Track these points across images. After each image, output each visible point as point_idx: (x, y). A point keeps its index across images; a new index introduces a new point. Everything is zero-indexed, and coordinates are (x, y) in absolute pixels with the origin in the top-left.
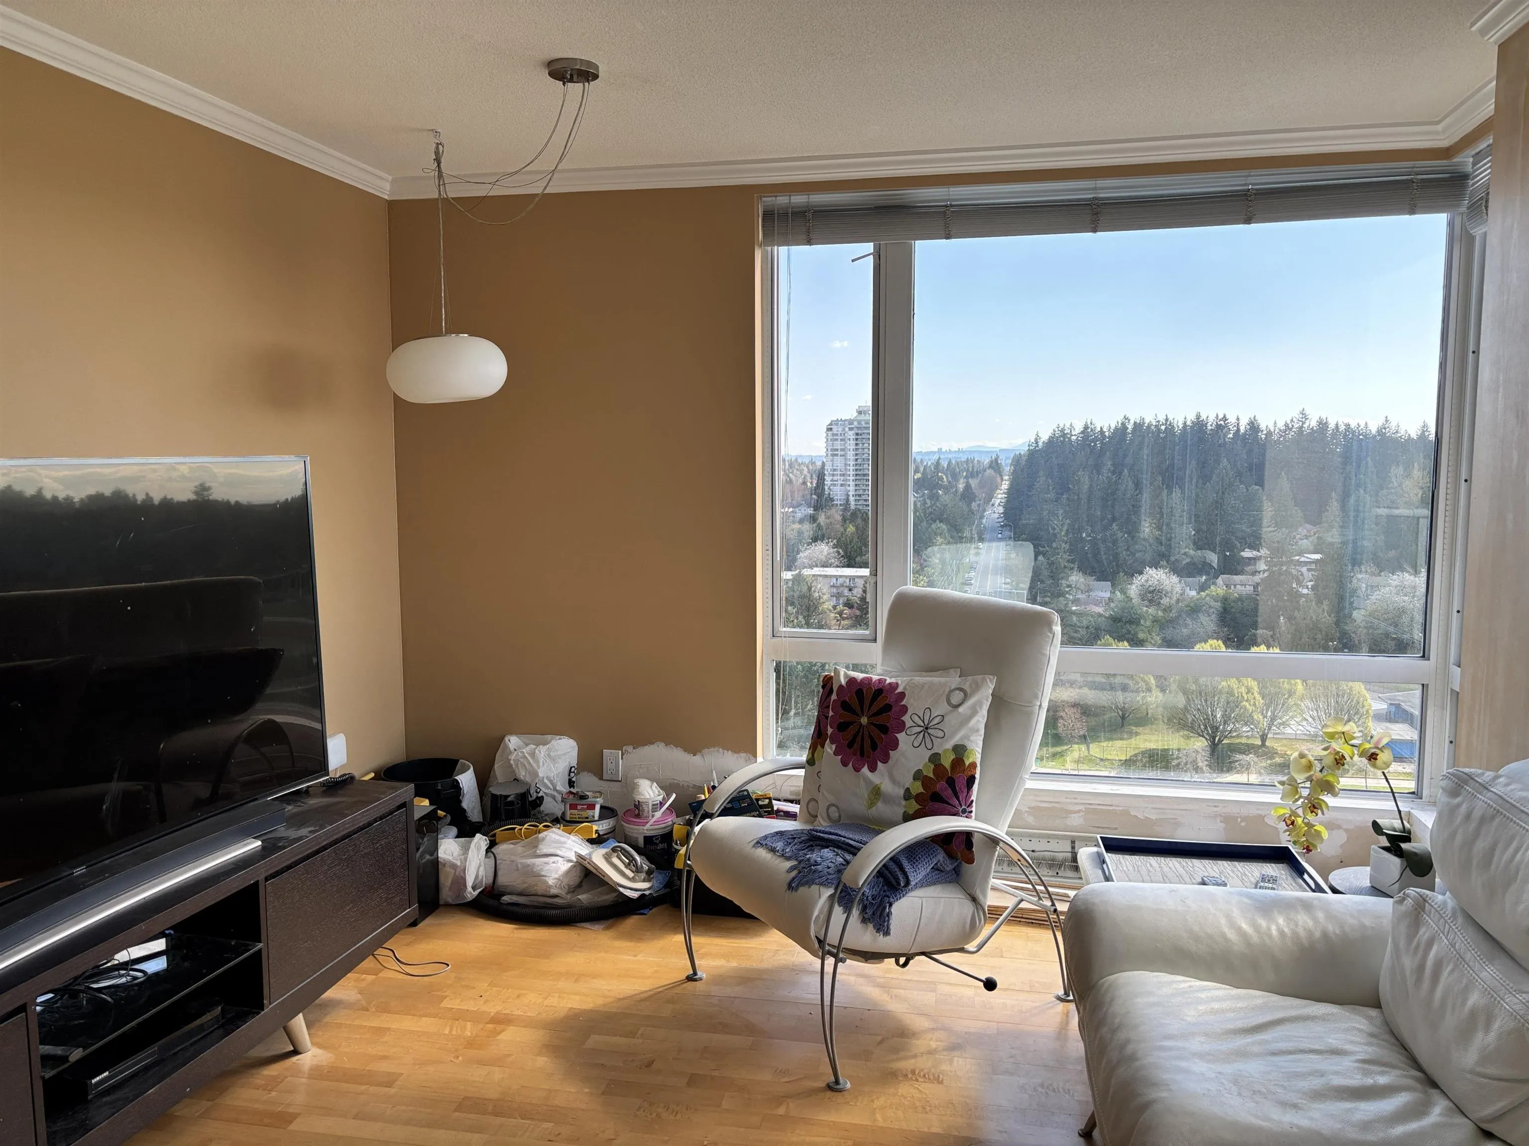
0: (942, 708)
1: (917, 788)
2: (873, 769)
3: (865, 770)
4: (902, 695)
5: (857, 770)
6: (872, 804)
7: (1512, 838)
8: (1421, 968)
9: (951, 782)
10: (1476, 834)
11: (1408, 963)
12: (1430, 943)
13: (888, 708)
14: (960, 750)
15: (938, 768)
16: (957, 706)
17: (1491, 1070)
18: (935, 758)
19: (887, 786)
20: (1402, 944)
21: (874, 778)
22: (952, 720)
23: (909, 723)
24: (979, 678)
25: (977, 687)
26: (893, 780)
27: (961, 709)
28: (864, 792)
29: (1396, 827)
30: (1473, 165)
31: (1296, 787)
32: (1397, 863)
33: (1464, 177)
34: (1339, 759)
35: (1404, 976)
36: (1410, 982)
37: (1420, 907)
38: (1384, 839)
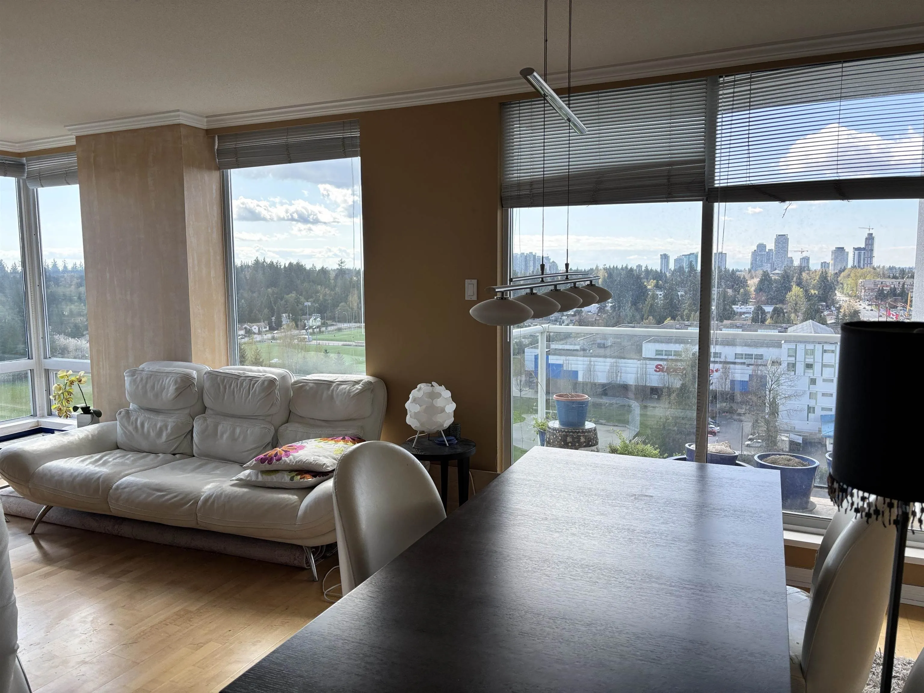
7: (160, 379)
8: (136, 427)
10: (147, 382)
11: (130, 428)
12: (137, 419)
17: (171, 438)
20: (126, 424)
29: (84, 405)
30: (27, 161)
31: (59, 396)
32: (89, 416)
33: (23, 165)
34: (72, 383)
35: (131, 433)
36: (134, 433)
37: (128, 412)
38: (80, 411)
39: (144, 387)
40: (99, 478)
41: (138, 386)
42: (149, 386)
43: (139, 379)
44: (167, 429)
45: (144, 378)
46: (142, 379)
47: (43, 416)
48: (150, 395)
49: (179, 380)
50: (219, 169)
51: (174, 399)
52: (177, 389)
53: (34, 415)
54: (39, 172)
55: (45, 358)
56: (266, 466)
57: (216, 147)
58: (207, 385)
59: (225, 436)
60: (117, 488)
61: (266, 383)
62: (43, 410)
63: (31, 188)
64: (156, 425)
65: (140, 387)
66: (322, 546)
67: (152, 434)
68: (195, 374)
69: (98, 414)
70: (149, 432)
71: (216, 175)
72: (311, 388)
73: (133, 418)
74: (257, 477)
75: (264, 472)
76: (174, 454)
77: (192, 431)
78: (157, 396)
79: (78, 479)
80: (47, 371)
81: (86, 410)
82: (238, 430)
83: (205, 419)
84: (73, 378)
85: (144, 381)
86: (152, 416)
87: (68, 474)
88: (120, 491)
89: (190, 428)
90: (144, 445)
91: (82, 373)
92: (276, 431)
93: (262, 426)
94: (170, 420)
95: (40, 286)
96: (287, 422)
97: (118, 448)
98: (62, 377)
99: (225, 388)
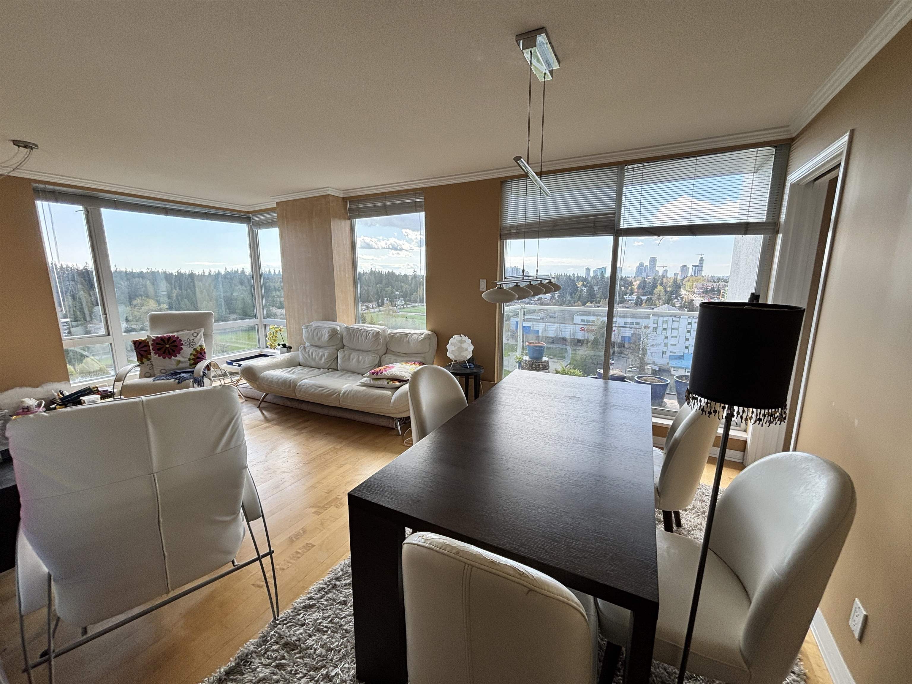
0: (192, 338)
1: (192, 357)
2: (176, 356)
3: (173, 357)
4: (178, 337)
5: (170, 358)
6: (178, 365)
7: (321, 331)
8: (309, 355)
9: (201, 354)
10: (314, 332)
11: (306, 355)
12: (309, 351)
13: (175, 341)
14: (201, 346)
15: (197, 351)
16: (196, 337)
17: (327, 361)
18: (195, 349)
19: (182, 359)
20: (304, 353)
21: (177, 358)
22: (196, 340)
23: (184, 343)
24: (199, 329)
25: (200, 331)
26: (183, 357)
27: (198, 337)
28: (174, 362)
29: (283, 343)
30: (252, 216)
31: (271, 338)
32: (285, 349)
33: (250, 218)
34: (277, 331)
35: (306, 357)
36: (308, 357)
37: (304, 347)
38: (281, 346)
39: (313, 334)
40: (291, 380)
41: (309, 334)
42: (315, 334)
43: (310, 330)
44: (324, 356)
45: (313, 330)
46: (311, 330)
47: (263, 348)
48: (316, 338)
49: (330, 331)
50: (350, 219)
51: (327, 341)
52: (329, 336)
53: (259, 348)
54: (259, 221)
55: (264, 318)
56: (375, 376)
57: (348, 207)
58: (345, 334)
59: (354, 360)
60: (300, 385)
61: (375, 334)
62: (263, 345)
63: (254, 230)
64: (319, 354)
65: (311, 334)
66: (403, 418)
67: (317, 358)
68: (338, 328)
69: (290, 348)
70: (315, 357)
71: (348, 222)
72: (398, 337)
73: (307, 350)
74: (370, 382)
75: (373, 379)
76: (328, 369)
77: (337, 357)
78: (319, 339)
79: (280, 380)
80: (265, 325)
81: (284, 346)
82: (361, 357)
83: (344, 351)
84: (277, 329)
85: (313, 331)
86: (317, 349)
87: (275, 378)
88: (301, 387)
89: (336, 356)
90: (313, 364)
91: (281, 327)
92: (380, 358)
93: (373, 355)
94: (326, 351)
95: (260, 281)
96: (386, 354)
97: (300, 365)
98: (272, 328)
99: (354, 335)
